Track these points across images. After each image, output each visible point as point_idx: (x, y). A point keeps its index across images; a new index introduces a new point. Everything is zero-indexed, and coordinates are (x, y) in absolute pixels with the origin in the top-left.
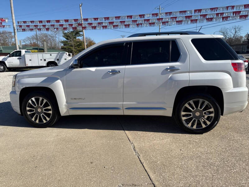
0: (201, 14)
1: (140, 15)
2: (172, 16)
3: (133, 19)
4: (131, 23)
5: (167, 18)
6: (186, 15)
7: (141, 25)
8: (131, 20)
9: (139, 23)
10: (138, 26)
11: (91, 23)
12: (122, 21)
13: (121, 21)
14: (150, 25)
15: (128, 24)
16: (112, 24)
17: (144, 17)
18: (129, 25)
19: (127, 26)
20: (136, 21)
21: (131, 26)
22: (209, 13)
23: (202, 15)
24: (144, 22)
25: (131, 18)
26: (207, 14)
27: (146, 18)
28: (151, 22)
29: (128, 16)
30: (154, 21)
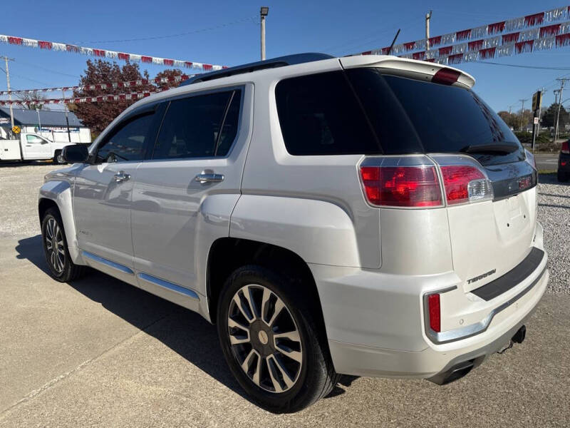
1: (528, 18)
3: (505, 32)
4: (501, 44)
7: (528, 46)
8: (500, 34)
10: (520, 49)
11: (448, 48)
12: (474, 40)
13: (471, 41)
14: (558, 42)
15: (490, 47)
16: (448, 53)
17: (540, 21)
18: (492, 51)
19: (488, 54)
20: (514, 36)
21: (498, 52)
24: (541, 35)
25: (501, 30)
27: (547, 22)
29: (491, 27)
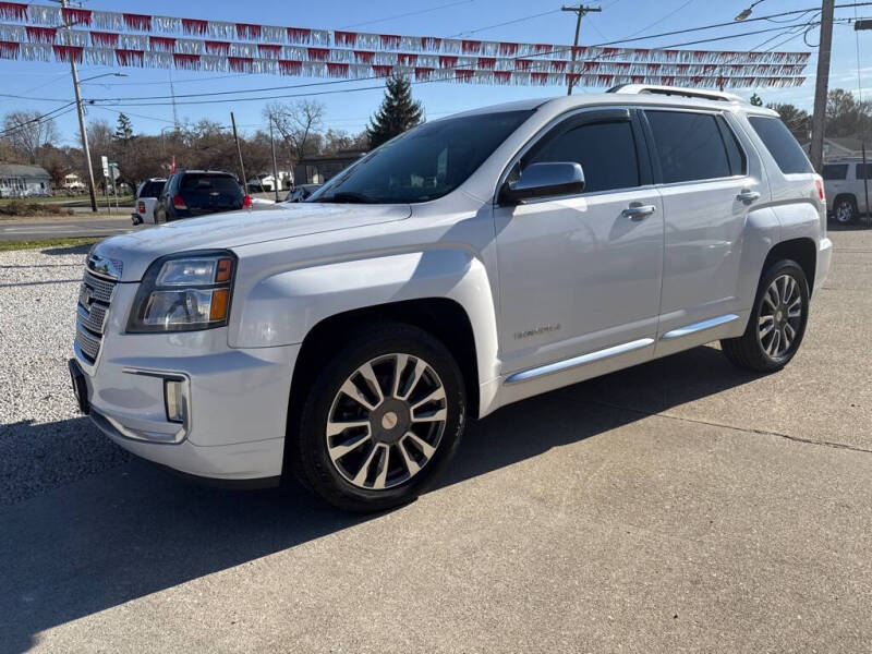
0: (357, 48)
2: (262, 41)
5: (245, 45)
6: (311, 46)
9: (128, 48)
22: (379, 50)
23: (361, 53)
26: (372, 50)
28: (179, 49)
30: (194, 49)
